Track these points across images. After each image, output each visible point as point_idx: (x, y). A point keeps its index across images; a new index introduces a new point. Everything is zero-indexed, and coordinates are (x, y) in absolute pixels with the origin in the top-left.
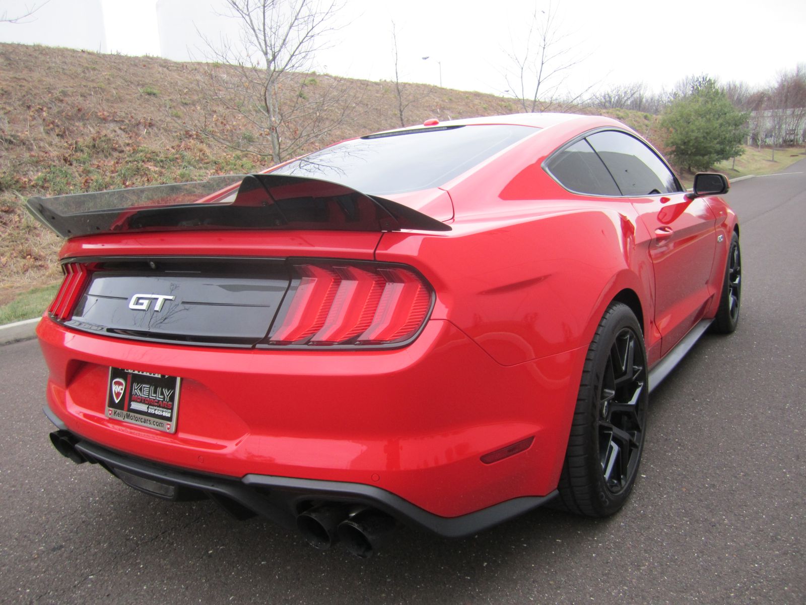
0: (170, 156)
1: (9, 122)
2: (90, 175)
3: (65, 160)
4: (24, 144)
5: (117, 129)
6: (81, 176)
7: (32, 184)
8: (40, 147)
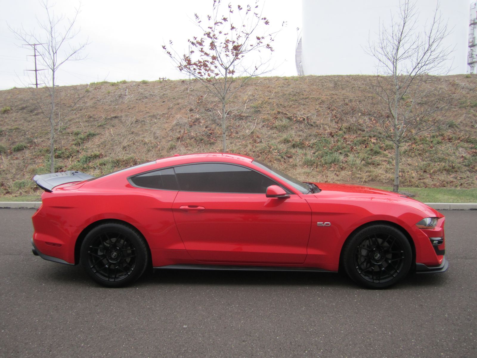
1: (317, 116)
3: (331, 135)
4: (317, 126)
5: (367, 119)
8: (324, 128)
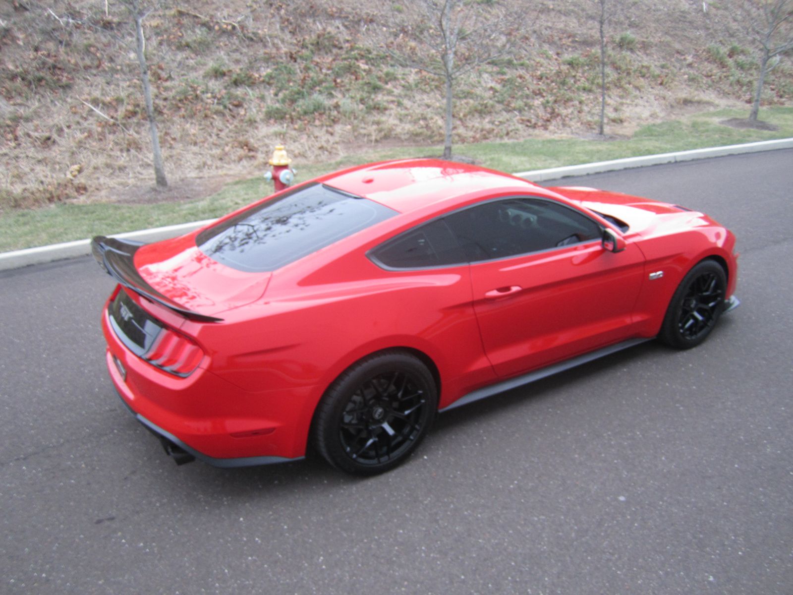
0: (382, 54)
1: (253, 20)
2: (310, 72)
3: (291, 57)
4: (262, 41)
5: (340, 26)
6: (301, 72)
7: (262, 79)
8: (274, 44)
